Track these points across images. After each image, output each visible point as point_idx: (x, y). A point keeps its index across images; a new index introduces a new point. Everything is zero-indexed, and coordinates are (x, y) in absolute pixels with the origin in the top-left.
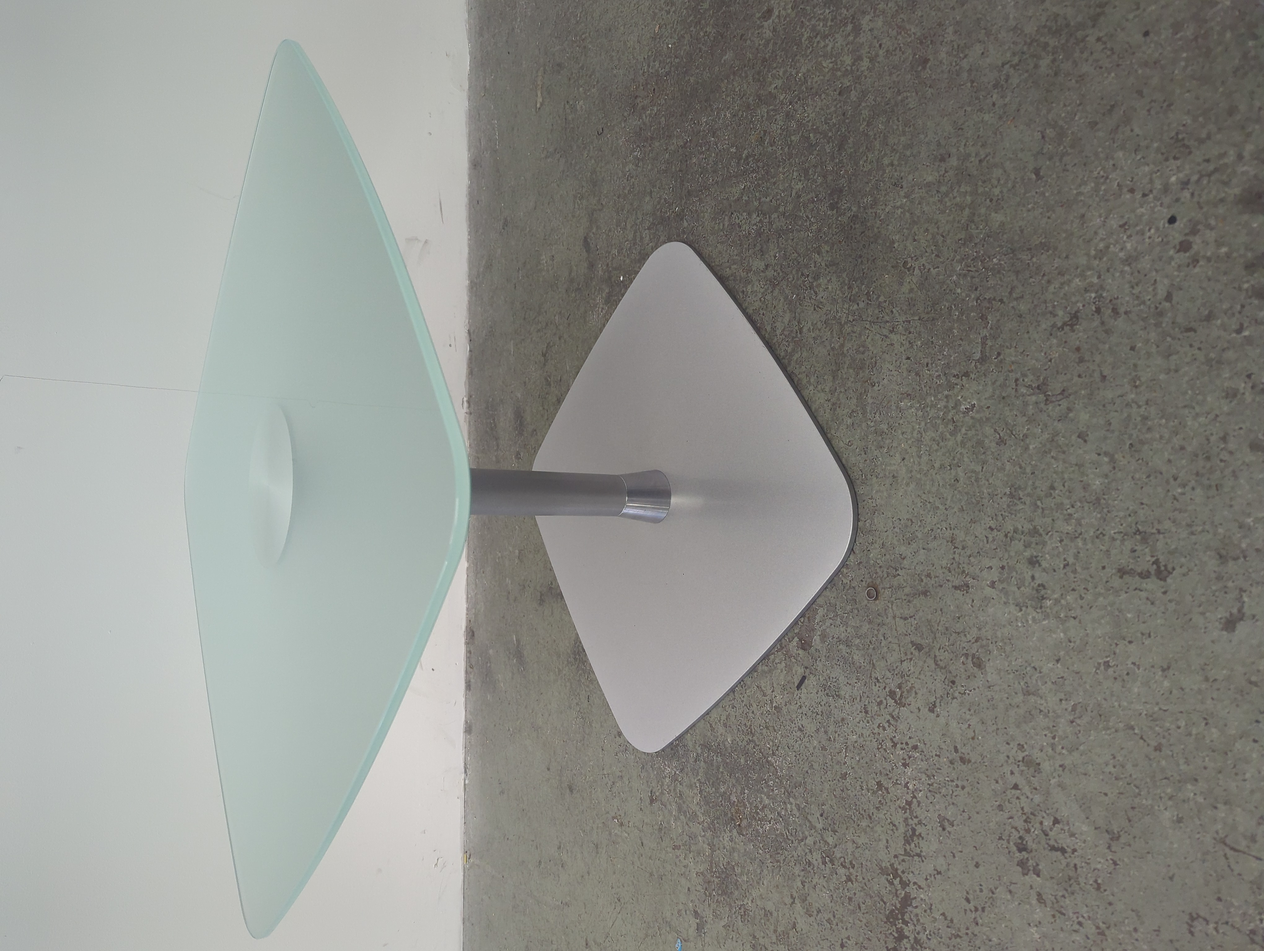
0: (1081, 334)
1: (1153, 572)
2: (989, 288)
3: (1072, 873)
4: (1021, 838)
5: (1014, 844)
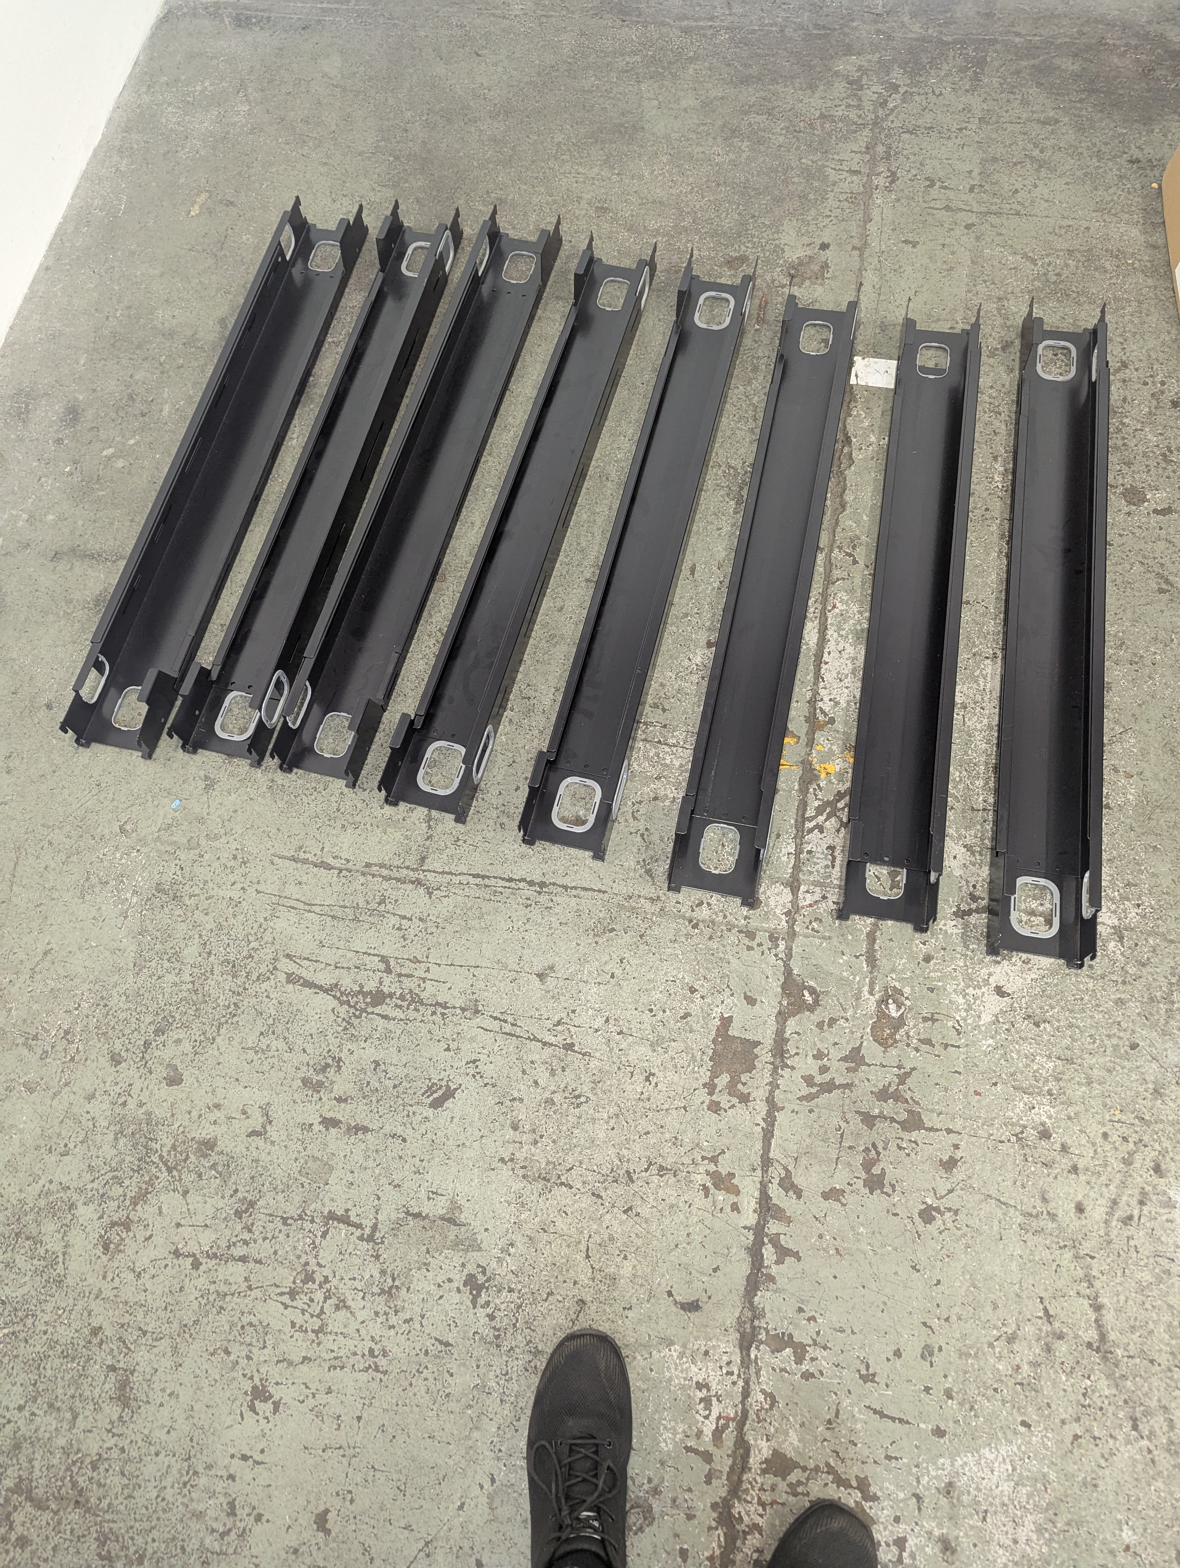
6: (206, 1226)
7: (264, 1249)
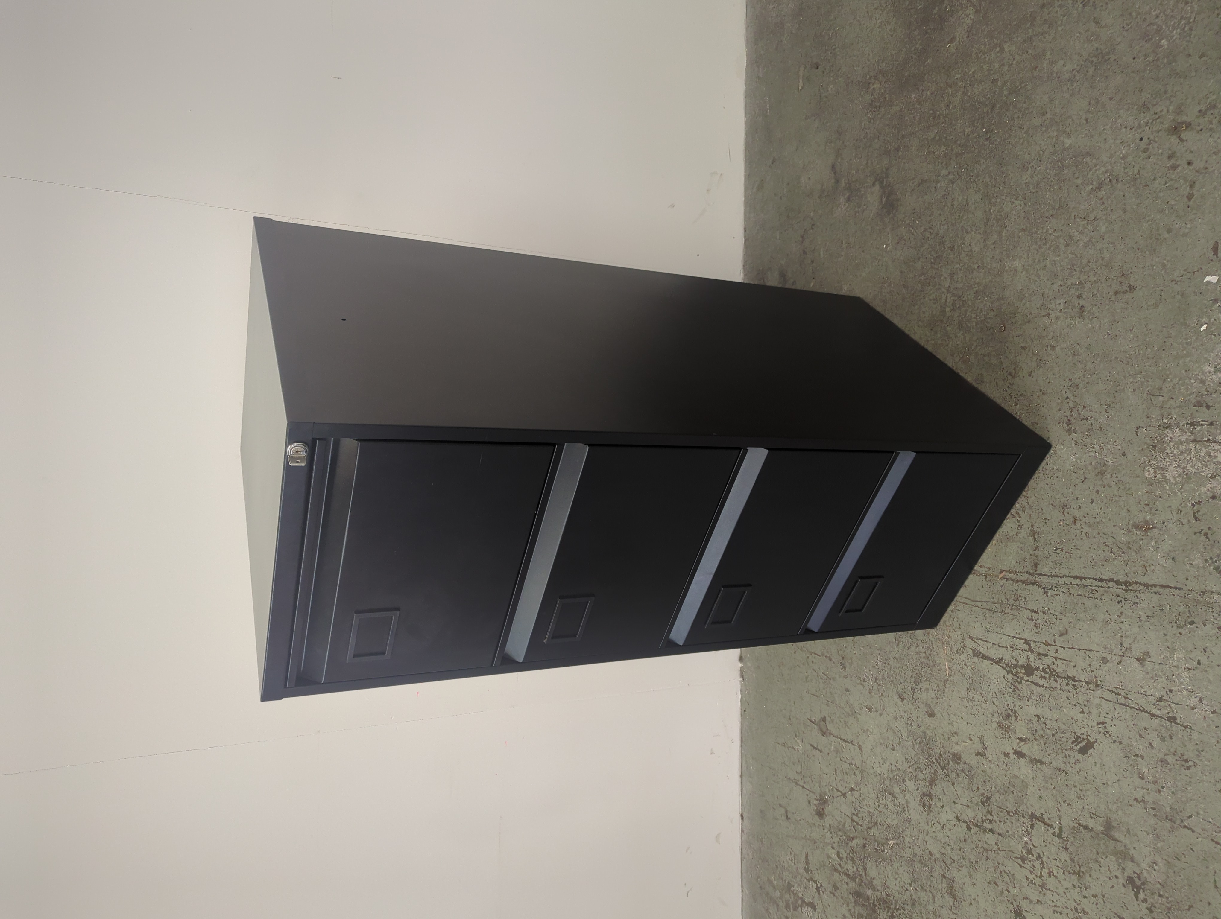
0: (1103, 192)
1: (1128, 290)
2: (1064, 175)
3: (1090, 427)
4: (1069, 420)
5: (1066, 423)
6: (968, 806)
7: (1001, 828)
